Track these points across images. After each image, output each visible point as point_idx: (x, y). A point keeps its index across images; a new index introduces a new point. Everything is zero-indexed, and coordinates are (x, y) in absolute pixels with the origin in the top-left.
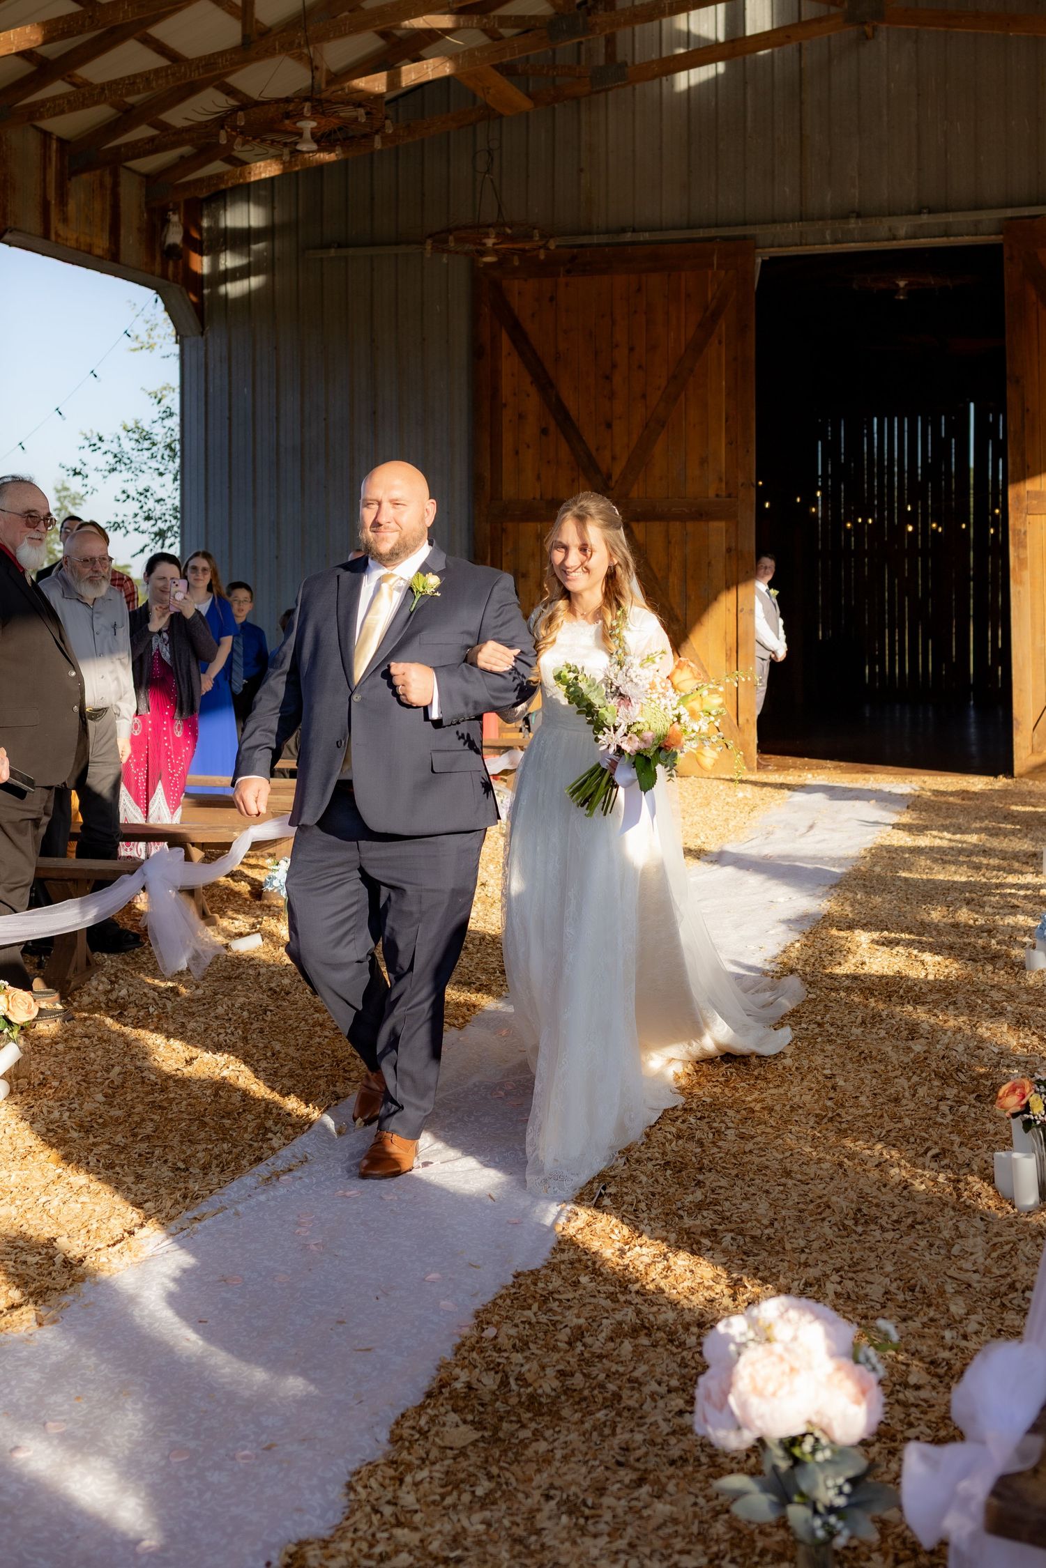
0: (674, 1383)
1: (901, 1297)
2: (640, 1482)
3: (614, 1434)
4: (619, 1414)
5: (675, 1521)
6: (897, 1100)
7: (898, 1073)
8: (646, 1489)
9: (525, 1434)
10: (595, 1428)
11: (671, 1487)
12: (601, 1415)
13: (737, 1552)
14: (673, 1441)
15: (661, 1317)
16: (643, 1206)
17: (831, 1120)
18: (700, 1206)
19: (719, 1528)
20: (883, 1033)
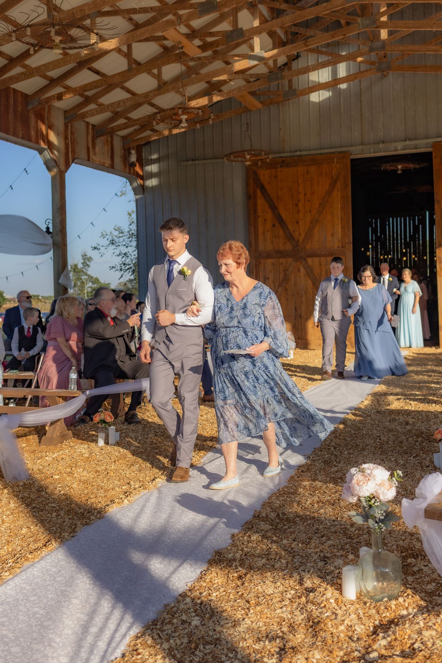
0: (331, 514)
1: (403, 493)
2: (323, 537)
3: (313, 526)
4: (315, 521)
5: (334, 546)
6: (401, 442)
7: (402, 435)
8: (324, 538)
9: (285, 527)
10: (307, 525)
11: (332, 538)
12: (309, 522)
13: (353, 551)
14: (332, 527)
15: (326, 499)
16: (318, 472)
17: (379, 448)
18: (337, 472)
19: (348, 546)
20: (396, 424)
